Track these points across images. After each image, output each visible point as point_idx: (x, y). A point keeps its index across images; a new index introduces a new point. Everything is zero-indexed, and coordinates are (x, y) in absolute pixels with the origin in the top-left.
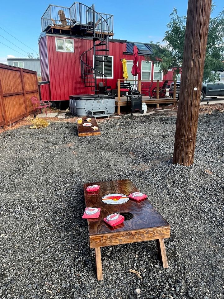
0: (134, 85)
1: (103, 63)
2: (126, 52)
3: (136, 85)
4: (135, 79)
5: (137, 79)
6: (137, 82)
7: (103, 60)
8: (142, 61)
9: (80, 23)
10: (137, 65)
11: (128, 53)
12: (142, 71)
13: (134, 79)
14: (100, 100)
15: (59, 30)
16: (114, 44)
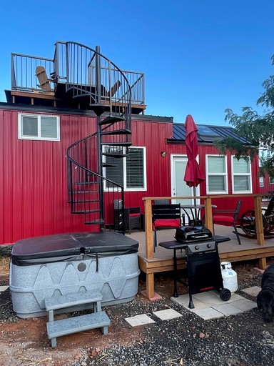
0: (193, 210)
1: (125, 159)
2: (172, 140)
3: (198, 210)
4: (195, 195)
5: (198, 194)
6: (198, 201)
7: (124, 153)
8: (207, 156)
9: (68, 81)
10: (197, 159)
11: (176, 140)
12: (208, 174)
13: (193, 196)
14: (87, 262)
15: (30, 98)
16: (148, 125)
